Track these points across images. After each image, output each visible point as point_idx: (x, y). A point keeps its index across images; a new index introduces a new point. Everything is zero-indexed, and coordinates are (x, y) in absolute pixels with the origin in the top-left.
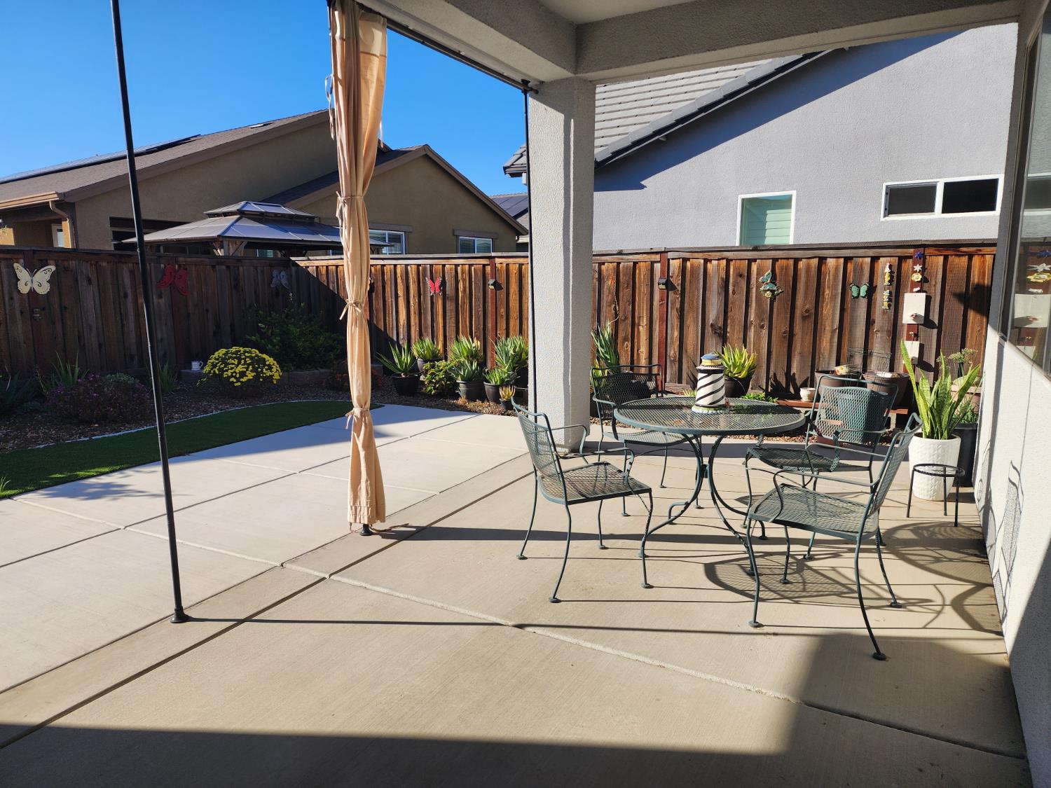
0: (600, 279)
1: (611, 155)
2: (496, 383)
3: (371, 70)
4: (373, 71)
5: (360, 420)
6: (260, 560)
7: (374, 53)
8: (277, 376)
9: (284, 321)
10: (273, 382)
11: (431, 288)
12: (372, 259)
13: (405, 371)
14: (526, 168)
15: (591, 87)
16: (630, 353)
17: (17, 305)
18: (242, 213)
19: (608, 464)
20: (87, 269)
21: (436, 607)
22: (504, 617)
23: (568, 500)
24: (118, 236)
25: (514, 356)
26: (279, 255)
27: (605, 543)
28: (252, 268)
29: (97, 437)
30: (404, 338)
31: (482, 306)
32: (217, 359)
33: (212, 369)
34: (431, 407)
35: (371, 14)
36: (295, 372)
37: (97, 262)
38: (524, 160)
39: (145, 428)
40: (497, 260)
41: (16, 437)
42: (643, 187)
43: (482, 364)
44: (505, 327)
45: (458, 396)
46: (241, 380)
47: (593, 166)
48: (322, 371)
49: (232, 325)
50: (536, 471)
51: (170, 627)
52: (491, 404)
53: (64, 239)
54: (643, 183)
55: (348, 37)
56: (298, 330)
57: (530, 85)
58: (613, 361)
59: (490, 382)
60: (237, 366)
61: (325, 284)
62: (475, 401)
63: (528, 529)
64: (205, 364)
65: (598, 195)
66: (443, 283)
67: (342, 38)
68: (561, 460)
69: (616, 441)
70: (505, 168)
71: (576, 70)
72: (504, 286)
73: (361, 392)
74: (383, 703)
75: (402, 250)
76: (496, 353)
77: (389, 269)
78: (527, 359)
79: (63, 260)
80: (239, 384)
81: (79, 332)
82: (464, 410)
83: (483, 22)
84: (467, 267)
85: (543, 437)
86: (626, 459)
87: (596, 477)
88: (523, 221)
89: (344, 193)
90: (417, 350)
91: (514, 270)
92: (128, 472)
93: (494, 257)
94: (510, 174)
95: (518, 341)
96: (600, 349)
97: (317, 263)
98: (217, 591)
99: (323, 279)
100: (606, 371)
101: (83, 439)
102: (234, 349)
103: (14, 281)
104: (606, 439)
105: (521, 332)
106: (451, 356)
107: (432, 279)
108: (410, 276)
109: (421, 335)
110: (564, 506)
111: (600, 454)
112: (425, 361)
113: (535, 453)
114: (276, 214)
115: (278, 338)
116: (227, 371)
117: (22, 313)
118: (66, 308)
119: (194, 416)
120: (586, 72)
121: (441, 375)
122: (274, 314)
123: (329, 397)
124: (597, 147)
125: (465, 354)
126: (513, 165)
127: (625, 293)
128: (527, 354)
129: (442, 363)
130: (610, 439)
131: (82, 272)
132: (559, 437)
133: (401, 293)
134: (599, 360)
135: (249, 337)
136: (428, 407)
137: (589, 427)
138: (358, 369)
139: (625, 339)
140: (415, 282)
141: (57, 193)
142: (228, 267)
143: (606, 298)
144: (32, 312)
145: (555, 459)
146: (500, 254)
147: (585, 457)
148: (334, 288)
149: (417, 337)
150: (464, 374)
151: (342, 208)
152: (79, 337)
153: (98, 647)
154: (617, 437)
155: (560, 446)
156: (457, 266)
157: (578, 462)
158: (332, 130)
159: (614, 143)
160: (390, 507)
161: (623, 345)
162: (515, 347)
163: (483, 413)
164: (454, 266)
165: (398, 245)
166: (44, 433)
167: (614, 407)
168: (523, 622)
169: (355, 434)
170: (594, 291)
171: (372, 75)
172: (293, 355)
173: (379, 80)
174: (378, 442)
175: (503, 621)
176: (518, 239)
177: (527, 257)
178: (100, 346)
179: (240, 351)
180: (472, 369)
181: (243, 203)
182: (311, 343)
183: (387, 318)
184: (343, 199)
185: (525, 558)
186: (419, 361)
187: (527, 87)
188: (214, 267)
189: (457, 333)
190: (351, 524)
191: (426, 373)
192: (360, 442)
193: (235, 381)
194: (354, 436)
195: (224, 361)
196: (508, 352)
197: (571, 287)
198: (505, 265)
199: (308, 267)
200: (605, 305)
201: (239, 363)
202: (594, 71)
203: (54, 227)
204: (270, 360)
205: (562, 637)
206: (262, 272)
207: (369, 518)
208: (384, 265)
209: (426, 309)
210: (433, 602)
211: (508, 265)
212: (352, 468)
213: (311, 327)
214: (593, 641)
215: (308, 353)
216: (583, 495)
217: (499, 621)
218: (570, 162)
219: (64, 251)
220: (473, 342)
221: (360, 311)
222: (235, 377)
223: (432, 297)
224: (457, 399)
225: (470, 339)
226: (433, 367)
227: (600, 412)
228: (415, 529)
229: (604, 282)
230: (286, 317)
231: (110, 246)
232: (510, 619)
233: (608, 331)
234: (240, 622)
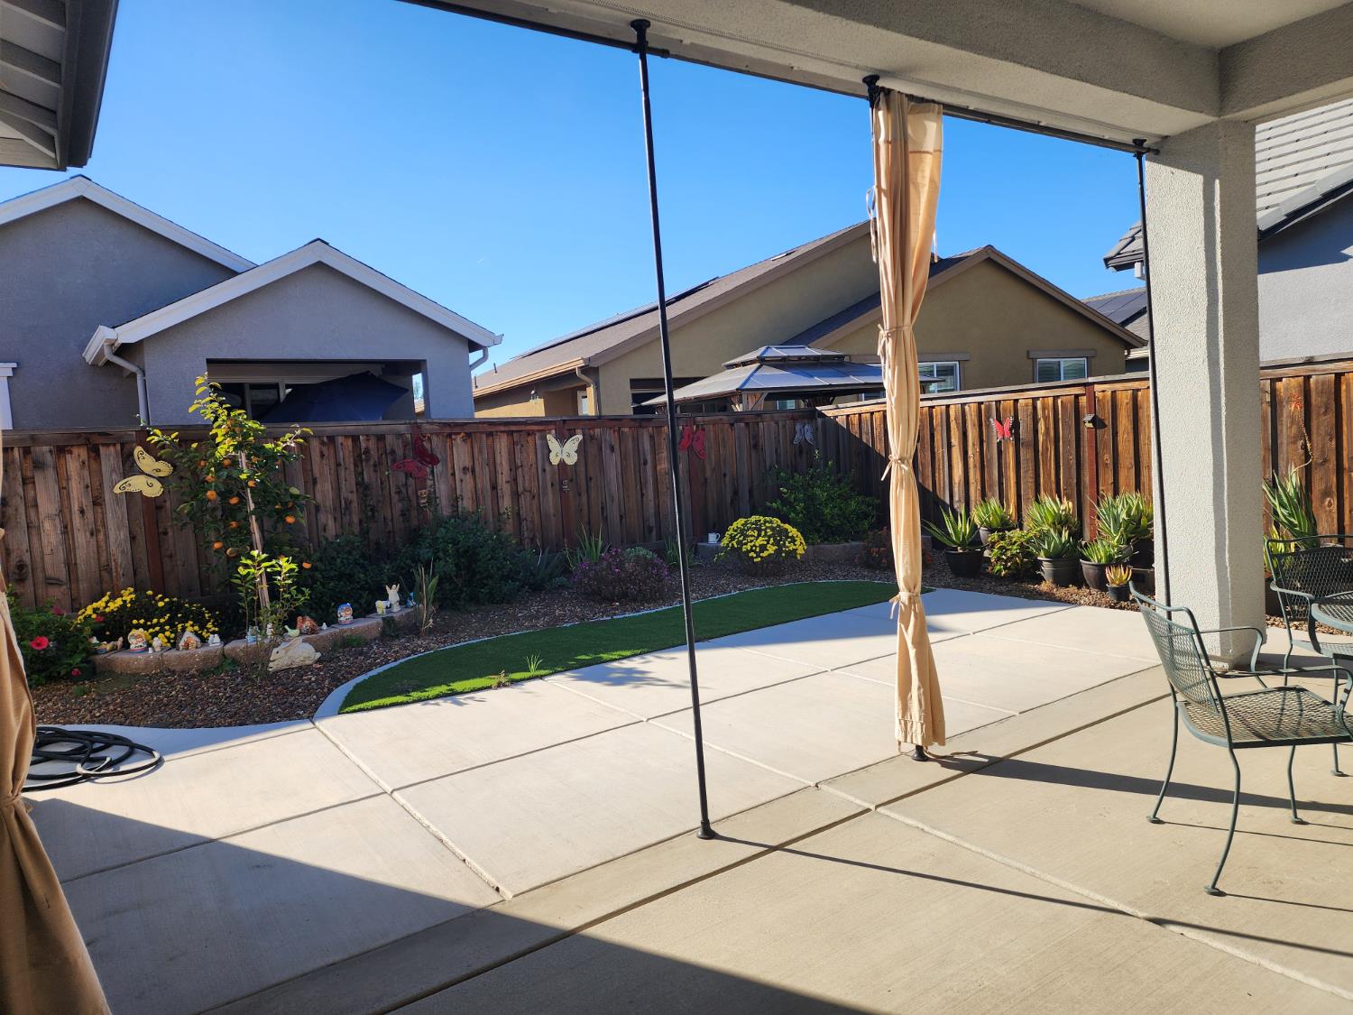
0: (1275, 403)
1: (1285, 217)
2: (1099, 561)
3: (923, 171)
4: (925, 173)
5: (908, 608)
6: (791, 776)
7: (926, 150)
8: (801, 551)
9: (809, 484)
10: (796, 557)
11: (997, 433)
12: (922, 400)
13: (962, 544)
14: (1143, 256)
15: (1249, 127)
16: (1335, 516)
17: (548, 477)
18: (762, 361)
19: (1303, 690)
20: (610, 437)
21: (1024, 872)
22: (1130, 903)
23: (1234, 741)
24: (637, 398)
25: (1128, 523)
26: (802, 405)
27: (1301, 814)
28: (773, 423)
29: (618, 617)
30: (960, 501)
31: (1074, 452)
32: (736, 531)
33: (730, 542)
34: (1001, 593)
35: (924, 105)
36: (822, 546)
37: (619, 428)
38: (1138, 244)
39: (664, 608)
40: (1097, 388)
41: (545, 615)
42: (1346, 258)
43: (1077, 534)
44: (1111, 480)
45: (1040, 579)
46: (761, 554)
47: (1254, 238)
48: (854, 543)
49: (751, 491)
50: (1174, 693)
51: (695, 842)
52: (1094, 591)
53: (587, 407)
54: (1346, 251)
55: (894, 139)
56: (825, 494)
57: (1145, 145)
58: (1306, 528)
59: (1089, 560)
60: (757, 538)
61: (858, 436)
62: (1067, 587)
63: (1164, 779)
64: (723, 536)
65: (1264, 280)
66: (1016, 425)
67: (887, 142)
68: (1218, 679)
69: (1317, 654)
70: (1106, 260)
71: (1220, 111)
72: (1108, 422)
73: (909, 571)
74: (955, 989)
75: (955, 384)
76: (1099, 518)
77: (939, 412)
78: (1152, 525)
79: (589, 429)
80: (759, 559)
81: (602, 503)
82: (1050, 599)
83: (1074, 78)
84: (1051, 400)
85: (1183, 643)
86: (1337, 685)
87: (1283, 709)
88: (1138, 328)
89: (887, 324)
90: (979, 516)
91: (1124, 399)
92: (649, 657)
93: (1094, 383)
94: (1115, 267)
95: (1134, 500)
96: (1279, 509)
97: (848, 411)
98: (745, 808)
99: (855, 430)
100: (1292, 545)
101: (605, 618)
102: (754, 518)
103: (546, 451)
104: (1297, 652)
105: (1138, 487)
106: (1027, 523)
107: (999, 419)
108: (968, 417)
109: (984, 495)
110: (1227, 749)
111: (1288, 674)
112: (991, 530)
113: (1171, 666)
114: (800, 358)
115: (802, 505)
116: (746, 544)
117: (552, 485)
118: (591, 479)
119: (712, 596)
120: (1240, 110)
121: (1015, 549)
122: (796, 476)
123: (864, 577)
124: (1261, 209)
125: (1050, 520)
126: (1119, 254)
127: (1323, 423)
128: (1150, 518)
129: (1015, 534)
130: (1304, 650)
131: (606, 440)
132: (1213, 644)
133: (955, 441)
134: (1277, 527)
135: (768, 504)
136: (996, 593)
137: (1265, 631)
138: (905, 543)
139: (1326, 493)
140: (974, 425)
141: (582, 359)
142: (747, 424)
143: (1287, 431)
144: (561, 483)
145: (1208, 676)
146: (1101, 379)
147: (1261, 677)
148: (868, 440)
149: (979, 498)
150: (1049, 548)
151: (885, 344)
152: (602, 508)
153: (625, 852)
154: (1317, 647)
155: (1216, 659)
156: (1035, 400)
157: (1249, 684)
158: (874, 251)
159: (1290, 199)
160: (951, 726)
161: (1323, 502)
162: (1130, 509)
163: (1080, 604)
164: (1031, 401)
165: (949, 379)
166: (571, 611)
167: (1312, 602)
168: (1162, 916)
169: (902, 626)
170: (1264, 421)
171: (923, 177)
172: (819, 524)
173: (932, 181)
174: (932, 637)
175: (1128, 908)
176: (1129, 353)
177: (1148, 379)
178: (621, 517)
179: (760, 521)
180: (1060, 541)
181: (763, 349)
182: (841, 509)
183: (937, 475)
184: (886, 332)
185: (1159, 822)
186: (982, 531)
187: (1140, 148)
188: (732, 425)
189: (1037, 491)
190: (900, 743)
191: (993, 545)
192: (909, 637)
193: (755, 556)
194: (901, 627)
195: (743, 532)
196: (1119, 516)
197: (1223, 419)
198: (1109, 393)
199: (837, 417)
200: (1285, 441)
201: (759, 535)
202: (1251, 107)
203: (580, 394)
204: (793, 531)
205: (1229, 949)
206: (784, 426)
207: (923, 737)
208: (933, 407)
209: (990, 460)
210: (1018, 865)
211: (1114, 393)
212: (899, 670)
213: (840, 489)
214: (1285, 964)
215: (837, 522)
216: (1259, 736)
217: (1121, 908)
218: (1215, 240)
219: (589, 419)
220: (1061, 502)
221: (907, 469)
222: (755, 551)
223: (999, 444)
224: (1039, 584)
225: (1057, 499)
226: (1002, 538)
227: (1285, 608)
228: (987, 760)
229: (1282, 407)
230: (811, 479)
231: (628, 409)
232: (1141, 908)
233: (1293, 480)
234: (772, 849)
